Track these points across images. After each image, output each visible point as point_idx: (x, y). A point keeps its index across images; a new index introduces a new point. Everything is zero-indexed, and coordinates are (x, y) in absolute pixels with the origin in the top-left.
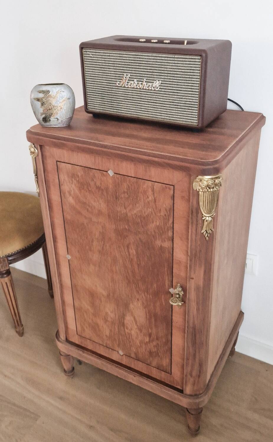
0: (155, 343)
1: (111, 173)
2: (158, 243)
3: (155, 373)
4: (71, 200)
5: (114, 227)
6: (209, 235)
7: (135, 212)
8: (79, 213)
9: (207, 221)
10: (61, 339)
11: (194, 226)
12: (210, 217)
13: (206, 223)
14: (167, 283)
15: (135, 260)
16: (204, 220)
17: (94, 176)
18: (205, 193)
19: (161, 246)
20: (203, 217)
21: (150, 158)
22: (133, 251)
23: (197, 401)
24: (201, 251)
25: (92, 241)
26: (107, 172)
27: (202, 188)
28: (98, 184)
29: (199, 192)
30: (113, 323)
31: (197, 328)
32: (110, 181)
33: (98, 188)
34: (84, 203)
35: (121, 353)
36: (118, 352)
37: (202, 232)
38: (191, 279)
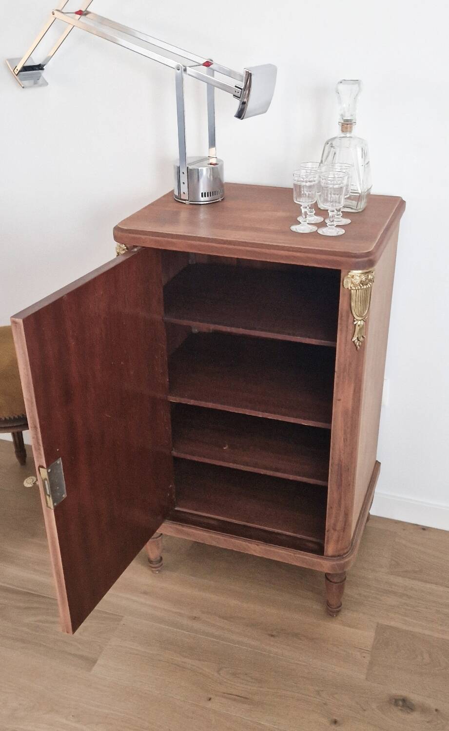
6: (360, 344)
9: (359, 326)
11: (344, 334)
12: (362, 321)
13: (357, 328)
16: (355, 324)
18: (358, 291)
20: (354, 321)
21: (291, 253)
23: (342, 562)
24: (350, 364)
27: (355, 285)
29: (350, 290)
31: (343, 465)
37: (353, 340)
38: (338, 401)
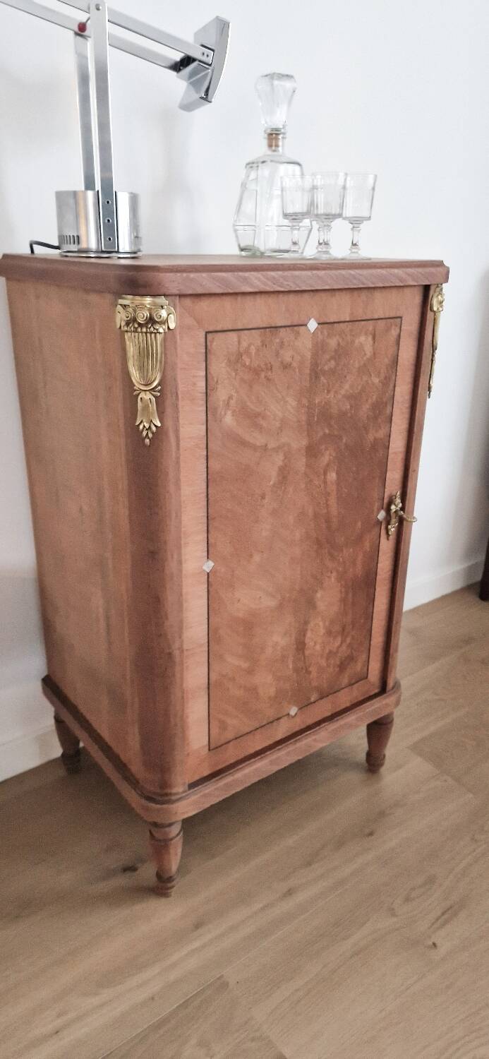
0: (348, 640)
1: (313, 325)
2: (371, 437)
3: (344, 699)
4: (229, 420)
5: (304, 442)
7: (343, 392)
8: (244, 443)
10: (175, 794)
14: (377, 505)
15: (335, 492)
17: (282, 344)
19: (375, 439)
22: (332, 476)
25: (263, 497)
26: (306, 325)
28: (288, 359)
29: (436, 313)
30: (284, 658)
32: (309, 345)
33: (286, 367)
34: (257, 415)
35: (293, 711)
36: (288, 714)
